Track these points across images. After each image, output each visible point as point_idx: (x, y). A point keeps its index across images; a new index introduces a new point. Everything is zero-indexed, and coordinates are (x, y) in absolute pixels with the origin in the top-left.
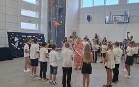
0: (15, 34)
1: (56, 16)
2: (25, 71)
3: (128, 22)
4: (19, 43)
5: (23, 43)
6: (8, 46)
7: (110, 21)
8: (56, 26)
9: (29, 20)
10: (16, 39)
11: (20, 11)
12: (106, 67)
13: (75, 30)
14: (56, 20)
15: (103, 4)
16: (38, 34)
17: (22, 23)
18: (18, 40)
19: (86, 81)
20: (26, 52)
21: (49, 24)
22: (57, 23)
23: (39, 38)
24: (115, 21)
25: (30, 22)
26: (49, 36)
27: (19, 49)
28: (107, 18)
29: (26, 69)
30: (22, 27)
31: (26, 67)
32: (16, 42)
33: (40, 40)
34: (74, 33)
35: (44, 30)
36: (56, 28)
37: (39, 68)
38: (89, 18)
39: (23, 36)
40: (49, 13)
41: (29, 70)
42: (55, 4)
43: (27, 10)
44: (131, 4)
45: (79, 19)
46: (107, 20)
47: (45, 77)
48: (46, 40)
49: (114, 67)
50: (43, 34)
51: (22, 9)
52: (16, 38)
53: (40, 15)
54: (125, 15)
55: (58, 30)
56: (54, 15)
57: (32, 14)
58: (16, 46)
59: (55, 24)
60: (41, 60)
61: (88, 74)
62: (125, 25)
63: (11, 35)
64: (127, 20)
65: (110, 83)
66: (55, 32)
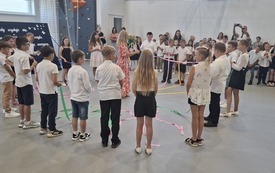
2: (7, 115)
16: (33, 25)
23: (37, 33)
29: (8, 111)
33: (39, 38)
34: (117, 21)
35: (49, 16)
47: (53, 128)
59: (74, 1)
66: (75, 19)
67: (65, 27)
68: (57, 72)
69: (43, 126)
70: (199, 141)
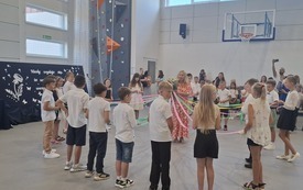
0: (15, 67)
1: (109, 25)
2: (46, 155)
3: (273, 39)
4: (24, 88)
5: (34, 89)
7: (232, 35)
8: (109, 47)
9: (46, 34)
10: (17, 79)
11: (24, 12)
13: (153, 58)
14: (109, 34)
16: (68, 67)
17: (28, 41)
18: (21, 80)
20: (48, 109)
21: (94, 43)
22: (112, 42)
24: (242, 35)
25: (48, 38)
26: (95, 70)
27: (25, 102)
29: (48, 151)
30: (29, 51)
32: (17, 86)
34: (152, 64)
35: (82, 58)
36: (109, 54)
38: (183, 30)
39: (33, 71)
40: (93, 19)
43: (43, 10)
45: (161, 32)
50: (81, 67)
51: (28, 9)
52: (15, 76)
53: (71, 23)
54: (266, 23)
55: (115, 58)
56: (104, 23)
57: (53, 20)
58: (18, 95)
59: (108, 43)
61: (208, 158)
62: (262, 44)
63: (4, 70)
64: (270, 35)
66: (108, 62)
67: (97, 71)
68: (109, 109)
69: (90, 168)
70: (261, 185)
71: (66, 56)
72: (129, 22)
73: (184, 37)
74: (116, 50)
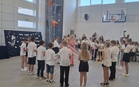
0: (12, 33)
1: (53, 14)
2: (22, 70)
3: (125, 21)
4: (16, 41)
5: (20, 42)
6: (5, 45)
7: (107, 19)
8: (53, 24)
9: (26, 18)
10: (13, 38)
11: (17, 9)
12: (103, 65)
13: (72, 29)
14: (53, 18)
15: (100, 3)
16: (35, 33)
17: (19, 21)
18: (15, 38)
19: (84, 80)
21: (47, 22)
22: (54, 22)
23: (37, 36)
24: (112, 19)
25: (27, 20)
26: (47, 34)
27: (16, 47)
28: (105, 17)
29: (23, 68)
30: (19, 26)
31: (23, 66)
32: (13, 40)
33: (37, 38)
34: (72, 32)
35: (41, 29)
37: (36, 66)
38: (86, 17)
39: (20, 34)
40: (47, 12)
41: (26, 69)
42: (53, 2)
43: (24, 8)
44: (128, 3)
45: (76, 17)
46: (104, 19)
47: (42, 75)
48: (44, 39)
49: (111, 65)
50: (40, 33)
51: (19, 7)
52: (12, 36)
53: (37, 13)
54: (122, 14)
55: (56, 29)
56: (51, 14)
57: (30, 12)
58: (13, 44)
59: (53, 22)
60: (39, 58)
62: (121, 23)
63: (8, 34)
64: (124, 19)
65: (107, 81)
66: (53, 31)
67: (48, 34)
69: (38, 75)
70: (107, 84)
71: (35, 28)
72: (62, 13)
73: (87, 20)
74: (56, 25)
